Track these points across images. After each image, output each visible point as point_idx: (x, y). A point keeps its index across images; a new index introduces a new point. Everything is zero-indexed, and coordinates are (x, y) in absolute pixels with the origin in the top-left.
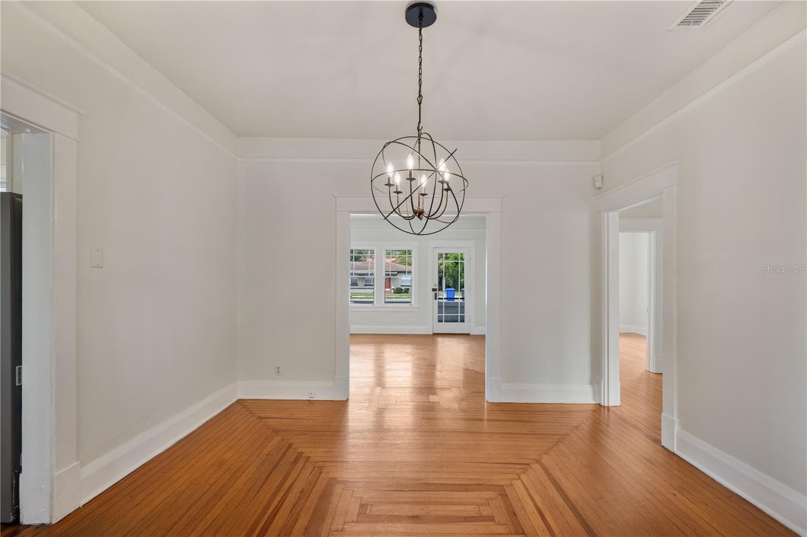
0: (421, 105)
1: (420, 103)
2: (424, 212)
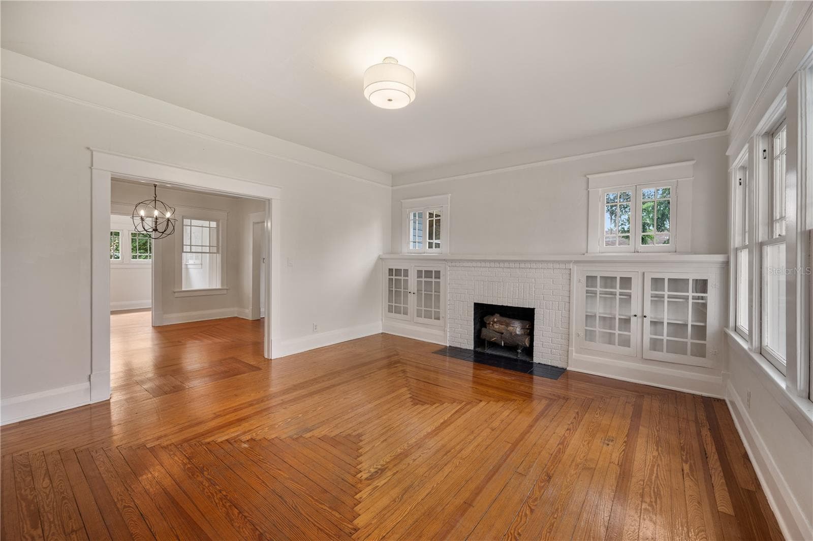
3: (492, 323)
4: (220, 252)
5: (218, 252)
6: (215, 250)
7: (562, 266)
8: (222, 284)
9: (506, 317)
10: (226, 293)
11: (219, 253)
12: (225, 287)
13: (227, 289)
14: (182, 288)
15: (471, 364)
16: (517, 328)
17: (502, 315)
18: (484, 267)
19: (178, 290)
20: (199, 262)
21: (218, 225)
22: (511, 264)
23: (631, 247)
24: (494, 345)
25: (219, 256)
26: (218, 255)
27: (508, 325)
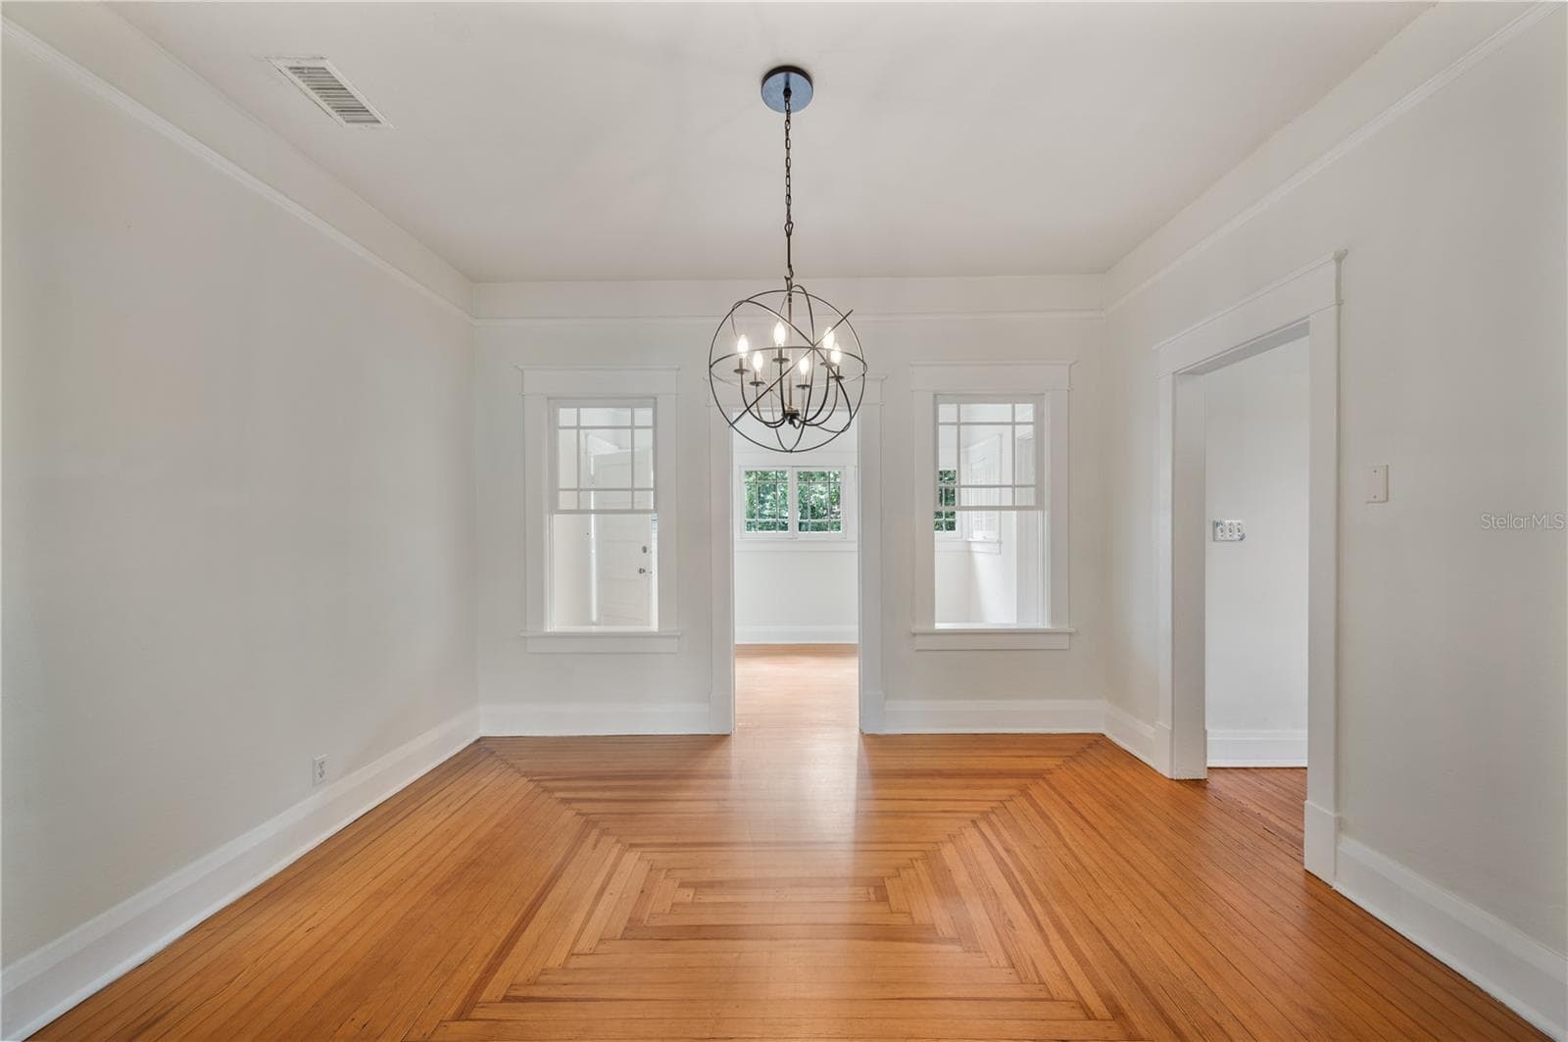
0: (791, 237)
1: (789, 235)
2: (798, 414)
4: (1047, 501)
5: (1039, 505)
6: (1028, 497)
8: (1054, 616)
10: (1066, 646)
11: (1043, 509)
12: (1065, 627)
13: (1070, 634)
14: (933, 621)
19: (925, 628)
20: (993, 536)
21: (1039, 415)
25: (1040, 520)
26: (1040, 513)
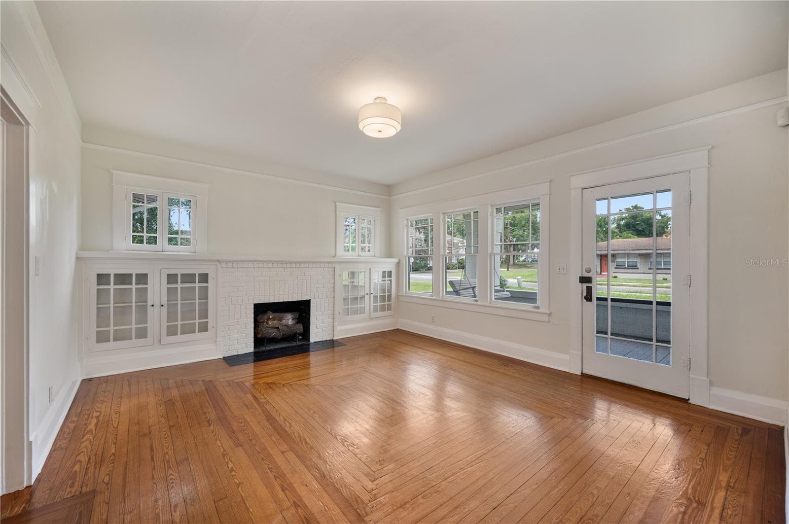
3: (266, 321)
7: (330, 265)
9: (278, 312)
15: (252, 365)
16: (289, 319)
17: (274, 311)
18: (246, 268)
22: (292, 265)
23: (356, 253)
24: (273, 340)
27: (280, 320)
